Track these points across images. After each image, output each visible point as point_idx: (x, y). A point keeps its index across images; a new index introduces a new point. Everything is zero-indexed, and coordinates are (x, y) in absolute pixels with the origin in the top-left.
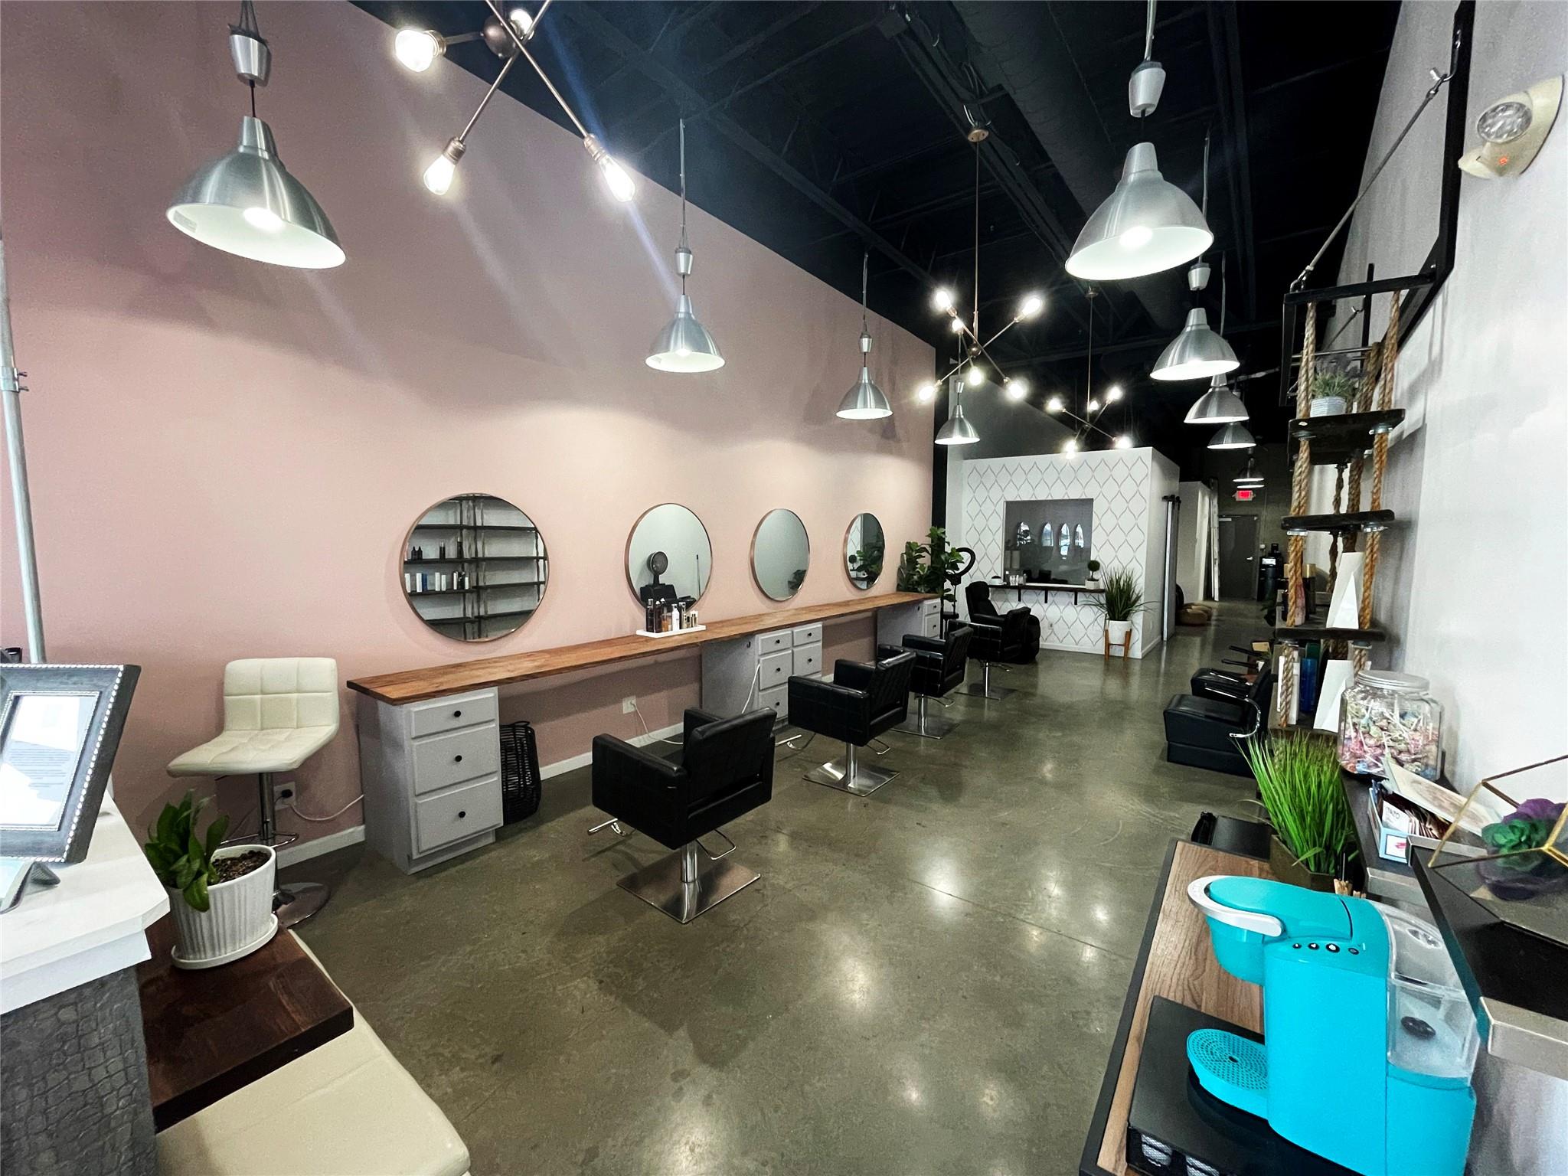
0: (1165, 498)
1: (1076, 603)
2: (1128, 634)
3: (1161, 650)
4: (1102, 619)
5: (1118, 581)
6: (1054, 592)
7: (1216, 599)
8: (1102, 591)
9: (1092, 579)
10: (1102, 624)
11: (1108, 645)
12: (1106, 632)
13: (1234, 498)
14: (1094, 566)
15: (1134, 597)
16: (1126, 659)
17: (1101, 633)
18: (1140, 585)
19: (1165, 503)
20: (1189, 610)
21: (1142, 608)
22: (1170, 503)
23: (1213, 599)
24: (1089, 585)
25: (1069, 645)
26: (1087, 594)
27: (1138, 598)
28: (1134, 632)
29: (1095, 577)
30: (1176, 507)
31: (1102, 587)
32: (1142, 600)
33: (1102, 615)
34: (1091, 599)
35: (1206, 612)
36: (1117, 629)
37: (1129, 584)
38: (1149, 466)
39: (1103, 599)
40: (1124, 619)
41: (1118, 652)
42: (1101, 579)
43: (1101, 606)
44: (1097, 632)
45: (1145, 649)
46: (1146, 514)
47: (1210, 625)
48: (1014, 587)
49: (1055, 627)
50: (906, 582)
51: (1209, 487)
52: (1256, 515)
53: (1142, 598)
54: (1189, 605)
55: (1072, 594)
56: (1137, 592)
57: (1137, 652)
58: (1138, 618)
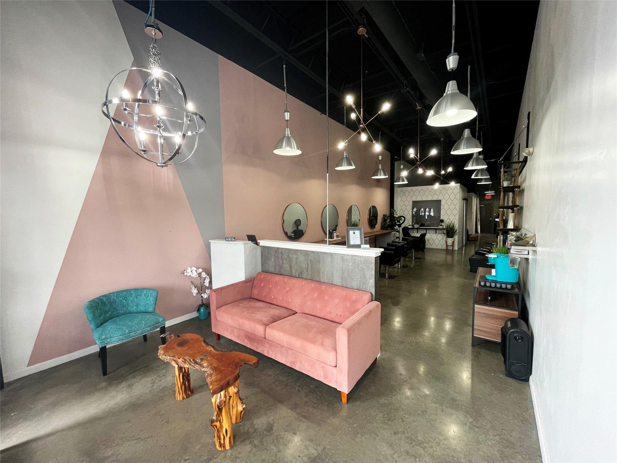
0: (464, 199)
1: (436, 233)
2: (453, 242)
3: (463, 248)
4: (445, 238)
5: (450, 225)
6: (429, 230)
7: (479, 233)
8: (445, 229)
9: (441, 225)
10: (445, 239)
11: (447, 246)
12: (446, 242)
13: (485, 198)
14: (442, 221)
15: (455, 230)
16: (453, 250)
17: (444, 242)
18: (457, 227)
19: (463, 201)
20: (471, 236)
21: (457, 234)
22: (465, 201)
23: (478, 233)
24: (441, 227)
25: (434, 246)
26: (440, 230)
27: (456, 231)
28: (455, 242)
29: (442, 225)
30: (467, 202)
31: (445, 227)
32: (457, 232)
33: (445, 237)
34: (441, 232)
35: (477, 236)
36: (450, 240)
37: (453, 226)
38: (459, 189)
39: (445, 232)
40: (452, 237)
41: (450, 248)
42: (444, 225)
43: (444, 233)
44: (443, 242)
45: (459, 247)
46: (458, 204)
47: (478, 241)
48: (416, 228)
49: (429, 240)
50: (383, 227)
51: (476, 194)
52: (492, 204)
53: (457, 231)
54: (471, 235)
55: (435, 230)
56: (456, 229)
57: (456, 248)
58: (456, 237)
